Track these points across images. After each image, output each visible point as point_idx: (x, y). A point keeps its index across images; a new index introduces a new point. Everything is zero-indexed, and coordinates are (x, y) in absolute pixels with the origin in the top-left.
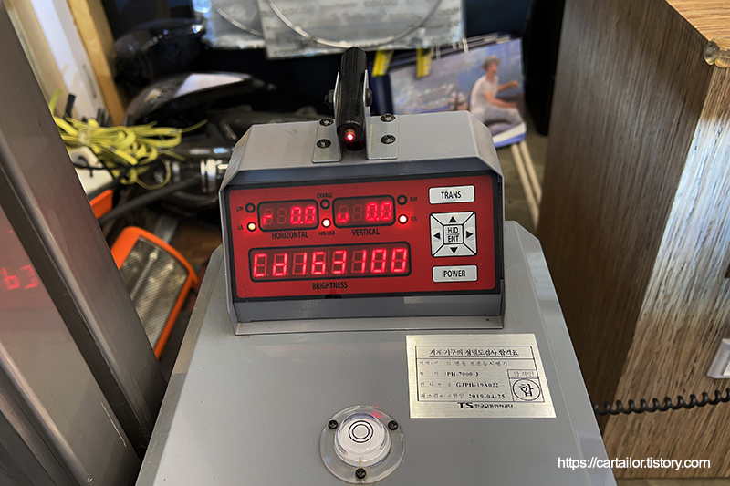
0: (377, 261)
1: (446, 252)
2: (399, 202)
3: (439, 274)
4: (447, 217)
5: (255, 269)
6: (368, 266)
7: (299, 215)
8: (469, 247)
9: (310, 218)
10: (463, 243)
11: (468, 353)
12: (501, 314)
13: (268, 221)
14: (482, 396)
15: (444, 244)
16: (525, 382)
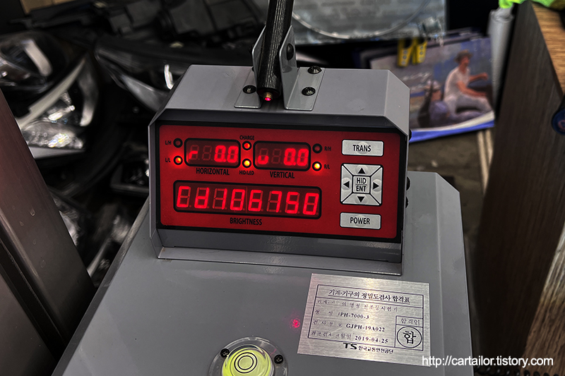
2: (315, 150)
3: (346, 220)
4: (358, 168)
5: (179, 199)
6: (282, 206)
7: (222, 154)
8: (374, 198)
9: (232, 157)
10: (370, 193)
11: (365, 295)
12: (401, 262)
13: (194, 156)
14: (367, 339)
15: (353, 192)
16: (410, 330)
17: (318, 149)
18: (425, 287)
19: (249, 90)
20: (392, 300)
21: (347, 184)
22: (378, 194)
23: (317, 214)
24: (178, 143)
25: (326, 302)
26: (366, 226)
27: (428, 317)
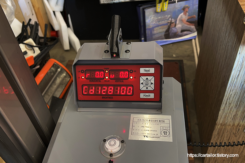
0: (123, 91)
1: (144, 89)
2: (130, 72)
3: (142, 96)
4: (145, 77)
5: (84, 91)
6: (120, 92)
7: (98, 75)
8: (152, 87)
9: (102, 76)
10: (150, 86)
11: (149, 120)
12: (161, 109)
13: (88, 76)
14: (151, 134)
15: (144, 86)
16: (165, 131)
17: (131, 71)
18: (170, 117)
19: (106, 52)
20: (159, 121)
21: (142, 83)
22: (153, 86)
23: (132, 94)
24: (83, 72)
25: (136, 123)
26: (149, 97)
27: (171, 126)
